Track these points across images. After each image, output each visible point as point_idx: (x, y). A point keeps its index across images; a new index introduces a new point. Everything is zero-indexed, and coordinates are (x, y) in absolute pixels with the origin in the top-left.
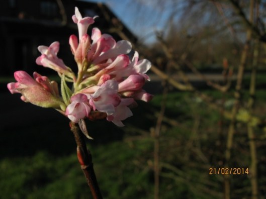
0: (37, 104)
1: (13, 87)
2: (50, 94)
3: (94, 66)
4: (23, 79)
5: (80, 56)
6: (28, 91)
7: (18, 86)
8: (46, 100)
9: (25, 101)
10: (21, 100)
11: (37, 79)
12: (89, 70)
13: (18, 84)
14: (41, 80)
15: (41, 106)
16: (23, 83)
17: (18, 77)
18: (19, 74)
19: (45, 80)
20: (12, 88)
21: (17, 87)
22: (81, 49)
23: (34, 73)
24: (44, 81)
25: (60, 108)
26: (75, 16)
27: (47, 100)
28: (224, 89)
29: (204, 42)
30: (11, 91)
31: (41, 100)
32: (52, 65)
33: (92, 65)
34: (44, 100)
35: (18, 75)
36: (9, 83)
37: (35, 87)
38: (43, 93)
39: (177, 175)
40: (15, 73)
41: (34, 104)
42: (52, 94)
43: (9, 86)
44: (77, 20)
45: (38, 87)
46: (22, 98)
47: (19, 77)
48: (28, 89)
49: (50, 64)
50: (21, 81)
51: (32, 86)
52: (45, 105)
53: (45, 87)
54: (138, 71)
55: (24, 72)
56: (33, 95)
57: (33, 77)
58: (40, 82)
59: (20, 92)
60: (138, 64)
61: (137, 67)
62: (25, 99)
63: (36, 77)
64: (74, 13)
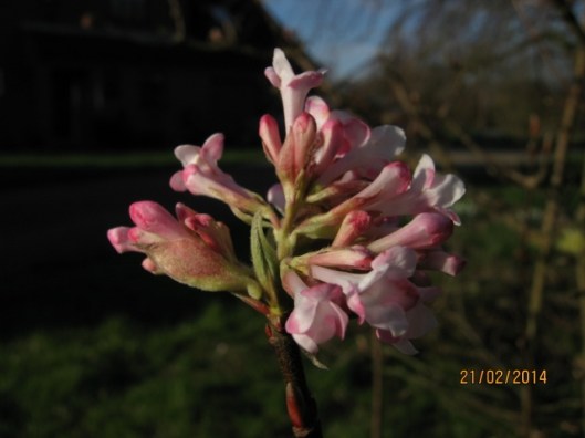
0: (191, 282)
1: (123, 238)
2: (221, 257)
3: (323, 189)
4: (152, 220)
5: (290, 164)
6: (166, 251)
7: (139, 237)
8: (212, 272)
9: (154, 273)
10: (142, 268)
11: (187, 222)
12: (312, 198)
13: (137, 231)
14: (196, 222)
15: (198, 286)
16: (152, 231)
17: (140, 217)
18: (142, 209)
19: (207, 223)
20: (120, 242)
21: (135, 238)
22: (293, 149)
23: (178, 205)
24: (205, 226)
25: (245, 293)
26: (274, 71)
27: (214, 273)
28: (531, 182)
29: (470, 79)
30: (119, 248)
31: (200, 274)
32: (216, 190)
33: (318, 187)
34: (209, 275)
35: (141, 212)
36: (113, 226)
37: (184, 241)
38: (206, 256)
39: (411, 370)
40: (131, 207)
41: (180, 281)
42: (226, 258)
43: (113, 234)
44: (279, 80)
45: (191, 240)
46: (146, 264)
47: (143, 215)
48: (166, 245)
49: (211, 188)
50: (148, 226)
51: (177, 240)
52: (209, 285)
53: (208, 241)
54: (433, 203)
55: (156, 204)
56: (179, 260)
57: (177, 217)
58: (196, 228)
59: (143, 251)
60: (433, 185)
61: (432, 193)
62: (155, 268)
63: (184, 215)
64: (269, 63)
